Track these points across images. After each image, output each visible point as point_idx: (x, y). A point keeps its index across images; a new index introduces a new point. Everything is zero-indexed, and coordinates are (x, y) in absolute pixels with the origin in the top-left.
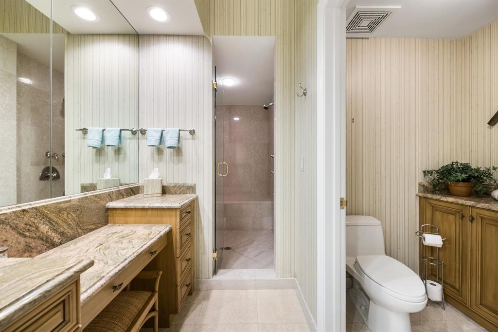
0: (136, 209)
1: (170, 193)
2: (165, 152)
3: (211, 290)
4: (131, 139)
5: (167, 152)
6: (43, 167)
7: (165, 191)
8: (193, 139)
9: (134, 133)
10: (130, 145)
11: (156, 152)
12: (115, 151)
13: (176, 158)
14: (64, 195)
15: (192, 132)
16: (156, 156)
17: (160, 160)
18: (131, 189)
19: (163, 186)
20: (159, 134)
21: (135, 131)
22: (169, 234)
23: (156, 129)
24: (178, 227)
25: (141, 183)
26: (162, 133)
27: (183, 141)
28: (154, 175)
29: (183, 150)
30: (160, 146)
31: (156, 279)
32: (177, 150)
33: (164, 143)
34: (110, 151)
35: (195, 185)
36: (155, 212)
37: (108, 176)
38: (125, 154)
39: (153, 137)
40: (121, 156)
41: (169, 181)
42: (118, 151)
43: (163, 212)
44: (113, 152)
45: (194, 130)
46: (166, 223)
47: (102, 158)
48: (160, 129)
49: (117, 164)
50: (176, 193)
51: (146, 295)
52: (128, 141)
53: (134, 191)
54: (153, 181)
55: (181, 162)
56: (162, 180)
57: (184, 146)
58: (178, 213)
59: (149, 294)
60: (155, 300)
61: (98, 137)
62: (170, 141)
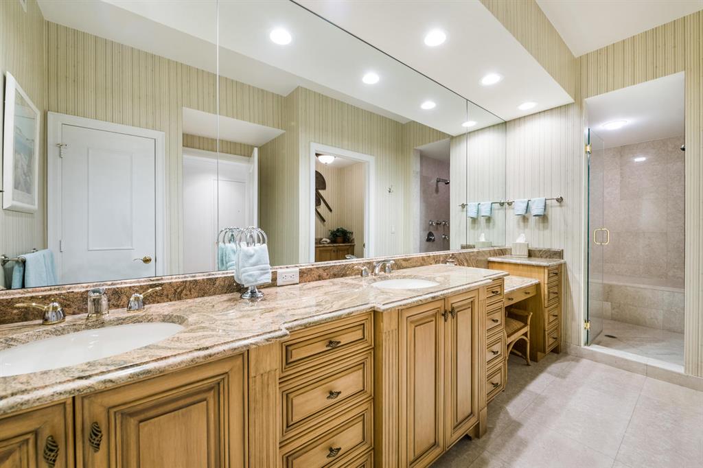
0: (510, 264)
1: (535, 256)
2: (530, 220)
3: (582, 357)
4: (499, 209)
5: (532, 220)
6: (428, 232)
7: (531, 254)
8: (561, 206)
9: (502, 204)
10: (498, 215)
11: (521, 220)
12: (486, 220)
13: (541, 225)
14: (449, 249)
15: (560, 200)
16: (522, 224)
17: (525, 227)
18: (501, 250)
19: (529, 250)
20: (525, 205)
21: (503, 203)
22: (538, 286)
23: (523, 200)
24: (546, 282)
25: (508, 246)
26: (528, 203)
27: (549, 209)
28: (521, 239)
29: (549, 218)
30: (526, 215)
31: (527, 316)
32: (544, 218)
33: (530, 212)
34: (483, 220)
35: (563, 251)
36: (525, 268)
37: (483, 239)
38: (494, 222)
39: (520, 208)
40: (491, 224)
41: (535, 246)
42: (489, 219)
43: (533, 269)
44: (485, 221)
45: (561, 198)
46: (535, 278)
47: (476, 225)
48: (526, 200)
49: (488, 230)
50: (542, 257)
51: (519, 324)
52: (497, 211)
53: (502, 252)
54: (520, 244)
55: (547, 228)
56: (528, 244)
57: (550, 213)
58: (546, 271)
59: (523, 324)
60: (527, 329)
61: (475, 210)
62: (537, 209)
